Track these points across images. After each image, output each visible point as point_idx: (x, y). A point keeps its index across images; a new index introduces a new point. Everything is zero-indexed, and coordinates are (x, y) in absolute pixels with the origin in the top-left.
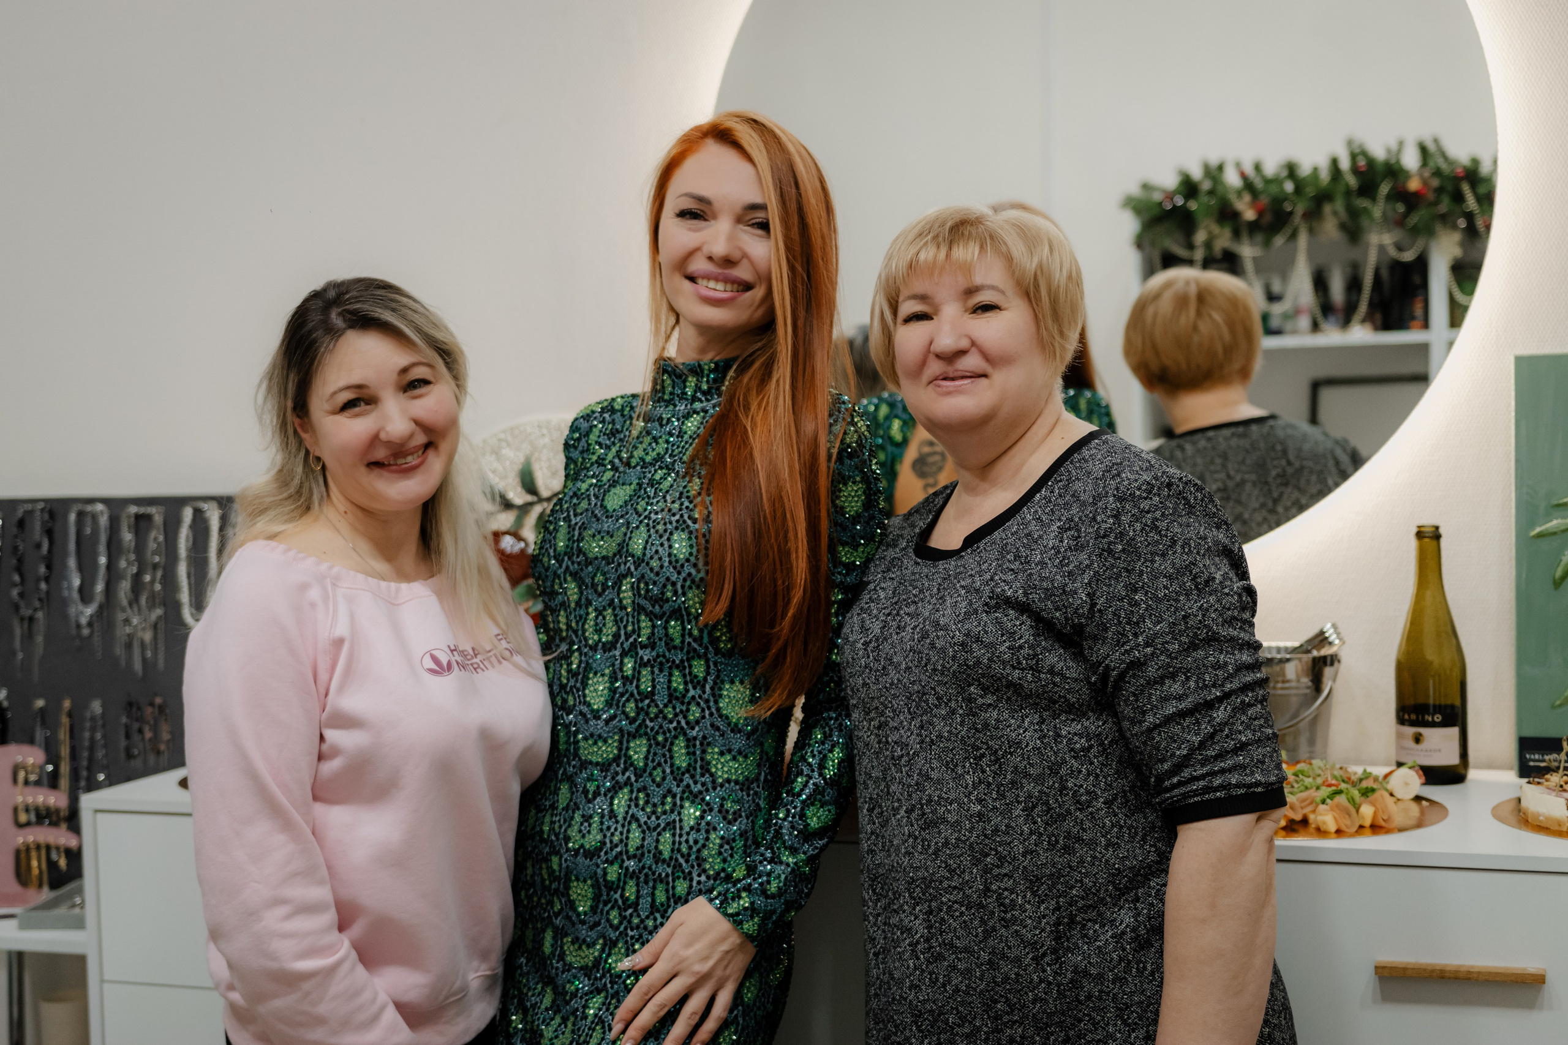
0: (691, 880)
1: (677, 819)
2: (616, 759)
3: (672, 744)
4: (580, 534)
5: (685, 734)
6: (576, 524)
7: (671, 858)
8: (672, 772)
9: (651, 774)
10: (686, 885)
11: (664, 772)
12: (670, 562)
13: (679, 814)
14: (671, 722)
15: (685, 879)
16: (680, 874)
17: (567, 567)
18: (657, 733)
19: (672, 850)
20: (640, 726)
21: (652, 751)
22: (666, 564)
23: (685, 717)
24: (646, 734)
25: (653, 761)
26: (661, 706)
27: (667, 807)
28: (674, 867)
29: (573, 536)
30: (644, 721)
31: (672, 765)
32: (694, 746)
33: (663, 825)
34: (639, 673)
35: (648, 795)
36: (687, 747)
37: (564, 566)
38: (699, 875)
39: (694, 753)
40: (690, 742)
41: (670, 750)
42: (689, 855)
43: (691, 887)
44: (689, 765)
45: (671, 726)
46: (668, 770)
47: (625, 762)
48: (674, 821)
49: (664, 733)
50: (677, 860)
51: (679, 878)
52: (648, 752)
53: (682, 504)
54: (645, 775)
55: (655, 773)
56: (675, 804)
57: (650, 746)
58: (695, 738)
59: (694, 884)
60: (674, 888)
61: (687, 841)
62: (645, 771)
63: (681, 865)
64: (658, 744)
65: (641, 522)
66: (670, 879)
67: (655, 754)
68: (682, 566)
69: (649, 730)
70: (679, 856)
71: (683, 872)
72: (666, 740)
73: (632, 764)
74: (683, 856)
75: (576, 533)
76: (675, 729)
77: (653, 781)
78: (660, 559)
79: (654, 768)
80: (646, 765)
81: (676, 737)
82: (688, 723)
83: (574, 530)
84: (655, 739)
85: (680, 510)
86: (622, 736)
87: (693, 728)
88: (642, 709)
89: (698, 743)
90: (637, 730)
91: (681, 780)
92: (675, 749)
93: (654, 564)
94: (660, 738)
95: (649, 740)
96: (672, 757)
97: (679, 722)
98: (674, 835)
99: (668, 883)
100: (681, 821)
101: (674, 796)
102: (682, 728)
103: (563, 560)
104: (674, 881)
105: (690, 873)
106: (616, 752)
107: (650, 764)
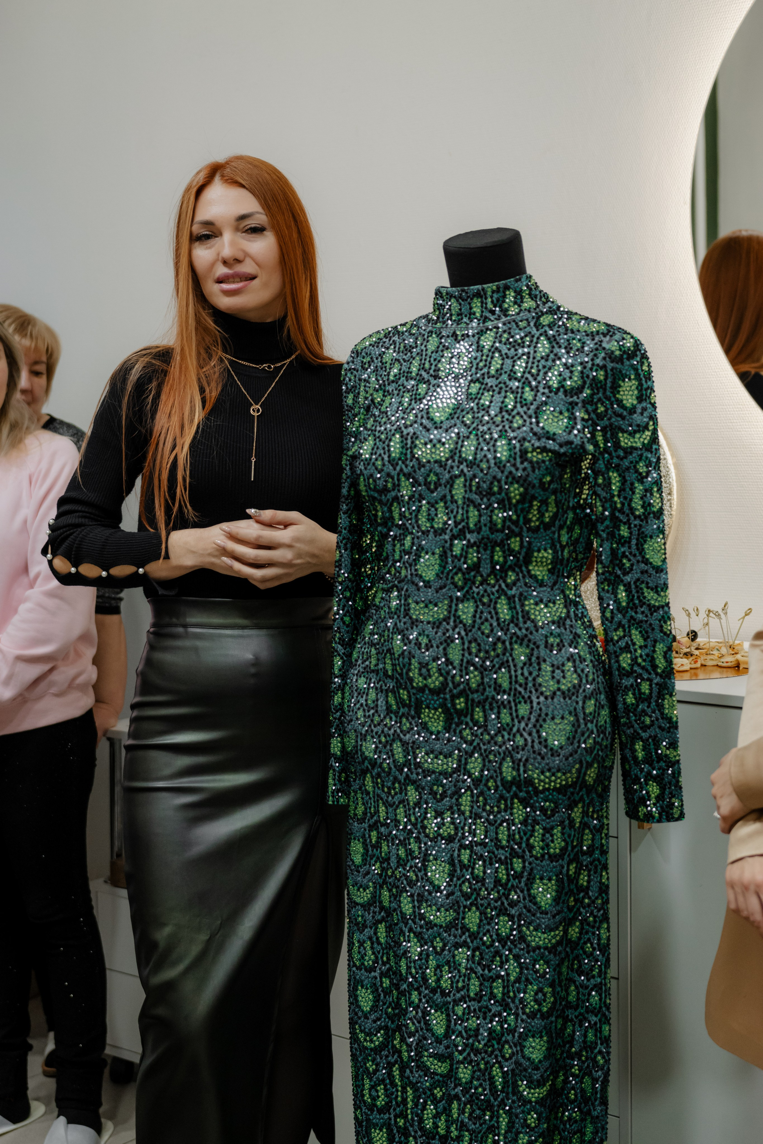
0: (531, 702)
1: (510, 659)
2: (446, 619)
3: (496, 603)
4: (412, 442)
5: (506, 594)
6: (408, 434)
7: (510, 689)
8: (499, 625)
9: (479, 629)
10: (528, 707)
11: (491, 625)
12: (495, 464)
13: (511, 655)
14: (494, 586)
15: (525, 702)
16: (521, 699)
17: (401, 470)
18: (483, 596)
19: (511, 683)
20: (467, 592)
21: (479, 611)
22: (492, 465)
23: (505, 581)
24: (473, 598)
25: (480, 618)
26: (485, 575)
27: (499, 651)
28: (515, 695)
29: (406, 444)
30: (471, 588)
31: (498, 619)
32: (514, 602)
33: (497, 666)
34: (467, 552)
35: (479, 645)
36: (509, 604)
37: (398, 468)
38: (538, 698)
39: (515, 608)
40: (510, 599)
41: (495, 608)
42: (526, 684)
43: (532, 707)
44: (513, 616)
45: (494, 590)
46: (495, 624)
47: (455, 621)
48: (508, 661)
49: (489, 596)
50: (516, 689)
51: (520, 702)
52: (476, 611)
53: (503, 417)
54: (474, 630)
55: (483, 627)
56: (505, 649)
57: (477, 607)
58: (514, 596)
59: (535, 704)
60: (516, 711)
61: (522, 674)
62: (473, 627)
63: (520, 693)
64: (484, 604)
65: (471, 433)
66: (513, 704)
67: (482, 612)
68: (504, 466)
69: (475, 595)
70: (517, 686)
71: (523, 697)
72: (491, 600)
73: (461, 622)
74: (521, 685)
75: (409, 442)
76: (498, 591)
77: (483, 633)
78: (488, 461)
79: (482, 623)
80: (474, 622)
81: (499, 598)
82: (507, 585)
83: (406, 439)
84: (481, 600)
85: (503, 422)
86: (452, 601)
87: (511, 589)
88: (469, 580)
89: (517, 599)
90: (464, 596)
91: (508, 630)
92: (498, 606)
93: (484, 466)
94: (485, 600)
95: (476, 602)
96: (497, 613)
97: (500, 586)
98: (509, 672)
99: (511, 708)
100: (513, 660)
101: (504, 642)
102: (503, 590)
103: (397, 464)
104: (516, 705)
105: (529, 697)
106: (445, 613)
107: (478, 621)
